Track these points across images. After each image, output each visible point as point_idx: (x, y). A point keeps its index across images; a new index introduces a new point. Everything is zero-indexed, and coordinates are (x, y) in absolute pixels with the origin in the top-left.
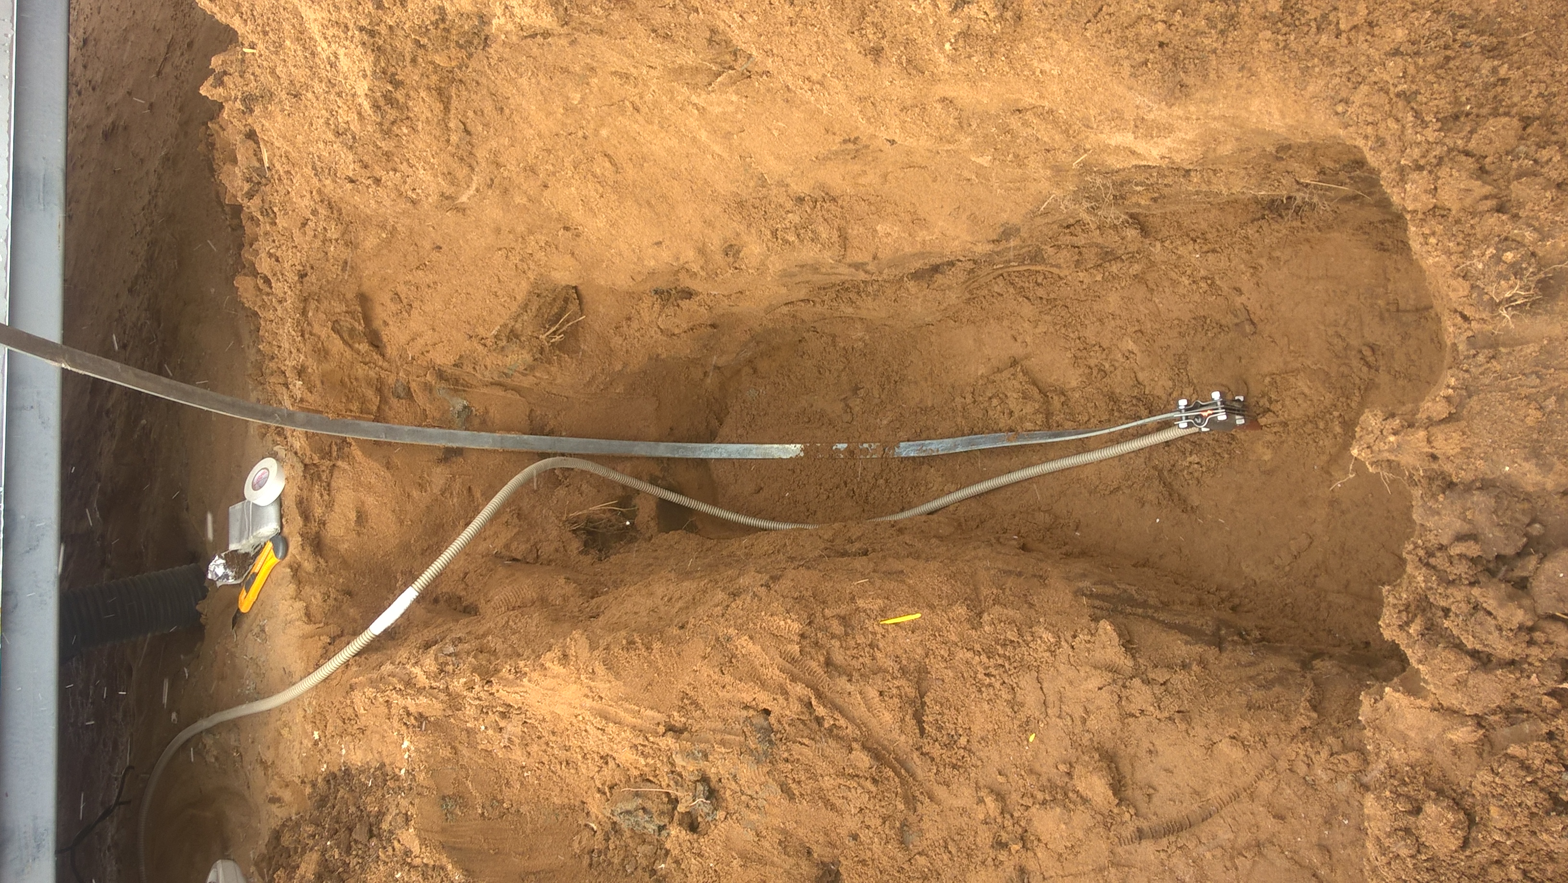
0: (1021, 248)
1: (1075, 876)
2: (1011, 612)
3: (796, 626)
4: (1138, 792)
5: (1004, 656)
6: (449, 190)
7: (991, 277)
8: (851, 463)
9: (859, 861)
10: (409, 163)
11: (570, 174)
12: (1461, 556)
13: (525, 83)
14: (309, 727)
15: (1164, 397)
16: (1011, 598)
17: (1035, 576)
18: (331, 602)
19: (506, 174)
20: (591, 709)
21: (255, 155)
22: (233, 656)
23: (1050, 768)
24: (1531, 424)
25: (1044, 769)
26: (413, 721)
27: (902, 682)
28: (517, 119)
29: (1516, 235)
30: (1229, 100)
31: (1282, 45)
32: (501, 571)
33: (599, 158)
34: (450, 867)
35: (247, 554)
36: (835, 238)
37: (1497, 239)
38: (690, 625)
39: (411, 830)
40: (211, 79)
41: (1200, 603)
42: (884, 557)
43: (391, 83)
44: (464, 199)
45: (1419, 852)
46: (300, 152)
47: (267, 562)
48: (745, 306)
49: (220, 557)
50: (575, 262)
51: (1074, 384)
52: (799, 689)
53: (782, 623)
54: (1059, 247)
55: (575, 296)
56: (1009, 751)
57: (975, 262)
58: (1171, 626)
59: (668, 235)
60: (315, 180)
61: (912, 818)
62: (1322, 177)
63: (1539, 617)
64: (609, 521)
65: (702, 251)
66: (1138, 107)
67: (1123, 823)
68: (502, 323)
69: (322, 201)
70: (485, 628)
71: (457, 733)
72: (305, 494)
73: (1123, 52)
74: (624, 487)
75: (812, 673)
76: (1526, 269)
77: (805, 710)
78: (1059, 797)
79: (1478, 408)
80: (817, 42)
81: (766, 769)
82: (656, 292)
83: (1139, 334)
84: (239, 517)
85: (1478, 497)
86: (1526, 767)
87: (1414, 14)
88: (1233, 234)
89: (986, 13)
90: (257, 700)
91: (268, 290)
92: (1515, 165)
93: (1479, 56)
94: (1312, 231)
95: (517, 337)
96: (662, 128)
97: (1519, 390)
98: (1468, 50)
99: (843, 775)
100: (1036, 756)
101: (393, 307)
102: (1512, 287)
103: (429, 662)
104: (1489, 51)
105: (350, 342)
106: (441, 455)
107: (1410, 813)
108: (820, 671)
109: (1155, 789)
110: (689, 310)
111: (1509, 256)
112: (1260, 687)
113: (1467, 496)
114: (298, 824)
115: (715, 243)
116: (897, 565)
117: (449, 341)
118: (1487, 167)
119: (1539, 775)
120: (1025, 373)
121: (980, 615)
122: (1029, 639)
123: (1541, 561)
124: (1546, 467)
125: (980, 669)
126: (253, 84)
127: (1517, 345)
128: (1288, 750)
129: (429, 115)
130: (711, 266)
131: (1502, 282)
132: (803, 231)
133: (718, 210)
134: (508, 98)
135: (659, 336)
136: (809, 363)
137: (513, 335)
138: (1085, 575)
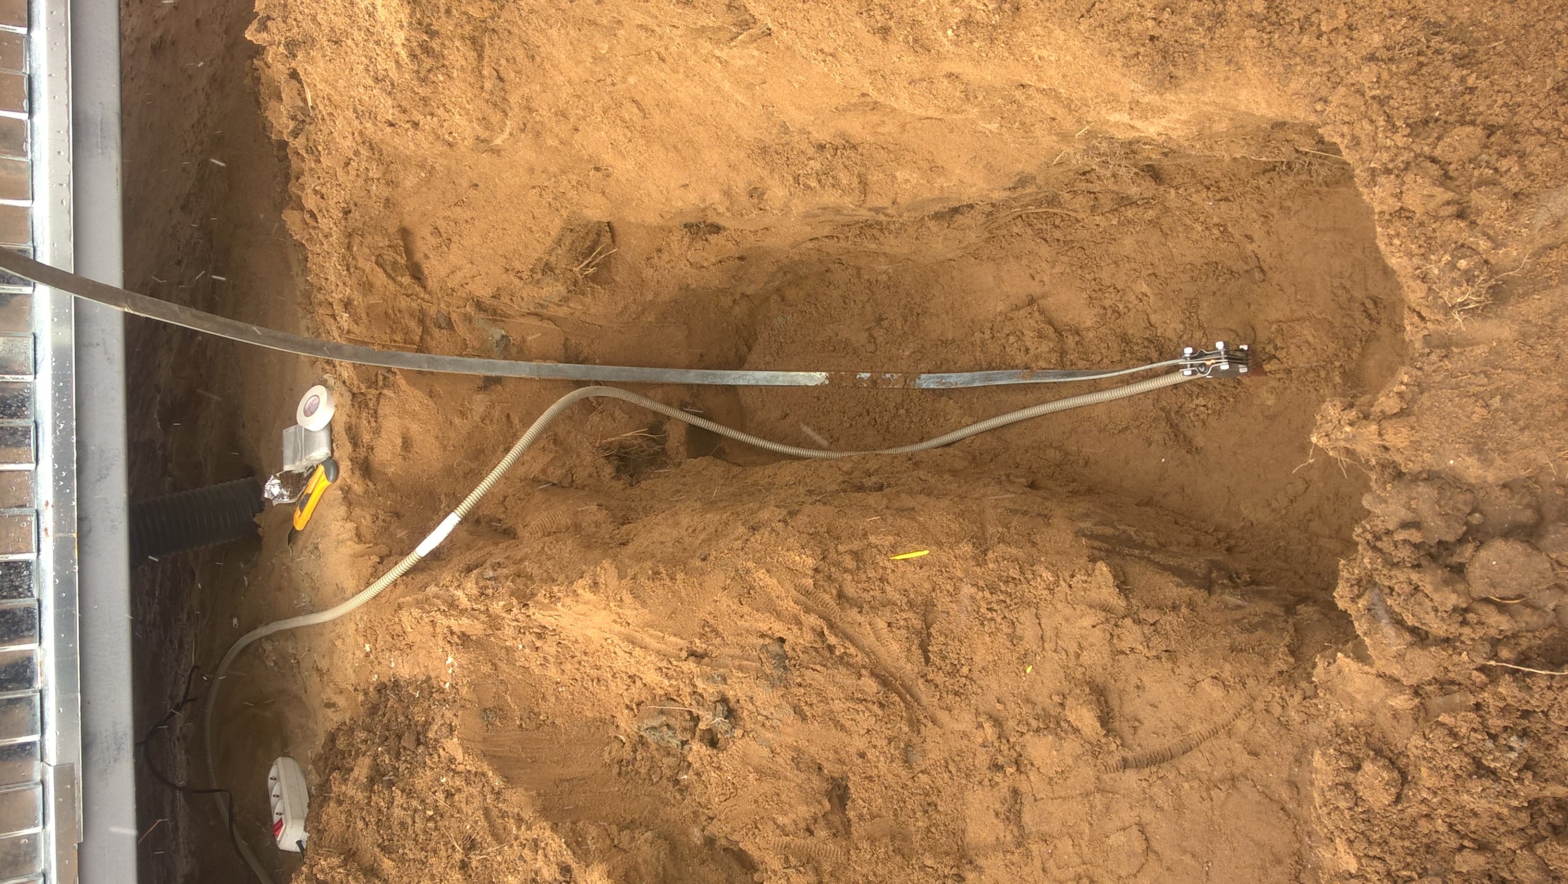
0: (1038, 193)
1: (1064, 799)
2: (1014, 551)
3: (810, 561)
4: (1125, 724)
5: (1006, 593)
6: (485, 135)
7: (1011, 217)
8: (874, 392)
9: (866, 778)
10: (445, 108)
11: (599, 119)
12: (1405, 541)
13: (555, 33)
14: (361, 640)
15: (1175, 339)
16: (1016, 537)
17: (1039, 515)
18: (380, 523)
19: (538, 118)
20: (619, 634)
21: (299, 94)
22: (288, 569)
23: (1044, 698)
24: (1476, 421)
25: (1040, 699)
26: (457, 640)
27: (910, 615)
28: (548, 66)
29: (1472, 243)
30: (1218, 89)
31: (1266, 42)
32: (538, 497)
33: (628, 104)
34: (490, 774)
35: (301, 474)
36: (855, 184)
37: (1453, 245)
38: (712, 558)
39: (455, 740)
40: (255, 25)
41: (1197, 543)
42: (898, 493)
43: (427, 33)
44: (498, 141)
45: (1356, 804)
46: (341, 95)
47: (319, 484)
48: (770, 241)
49: (276, 477)
50: (606, 201)
51: (1089, 323)
52: (812, 620)
53: (797, 558)
54: (1075, 192)
55: (608, 230)
56: (1007, 681)
57: (993, 205)
58: (1164, 568)
59: (694, 178)
60: (356, 123)
61: (916, 740)
62: (1320, 146)
63: (1473, 599)
64: (641, 446)
65: (727, 193)
66: (1132, 91)
67: (1110, 753)
68: (536, 257)
69: (363, 143)
70: (522, 553)
71: (498, 651)
72: (354, 421)
73: (1116, 45)
74: (655, 413)
75: (825, 604)
76: (1478, 276)
77: (817, 639)
78: (1052, 725)
79: (1429, 404)
80: (828, 19)
81: (780, 693)
82: (686, 226)
83: (1153, 278)
84: (292, 438)
85: (1422, 488)
86: (1453, 734)
87: (1390, 21)
88: (1245, 184)
89: (985, 4)
90: (312, 612)
91: (315, 224)
92: (1476, 173)
93: (1449, 64)
94: (1320, 185)
95: (552, 270)
96: (688, 77)
97: (1469, 388)
98: (1440, 57)
99: (852, 699)
100: (1032, 687)
101: (433, 241)
102: (1463, 293)
103: (471, 586)
104: (1460, 59)
105: (393, 275)
106: (481, 383)
107: (1351, 769)
108: (832, 603)
109: (1140, 723)
110: (717, 245)
111: (1463, 264)
112: (1243, 630)
113: (1412, 486)
114: (352, 730)
115: (740, 186)
116: (907, 501)
117: (487, 274)
118: (1451, 174)
119: (1465, 741)
120: (1042, 312)
121: (985, 553)
122: (1030, 576)
123: (1477, 549)
124: (1487, 462)
125: (983, 604)
126: (295, 30)
127: (1468, 345)
128: (1265, 692)
129: (464, 63)
130: (736, 207)
131: (1456, 288)
132: (824, 177)
133: (742, 155)
134: (539, 47)
135: (688, 268)
136: (835, 294)
137: (548, 269)
138: (1087, 515)
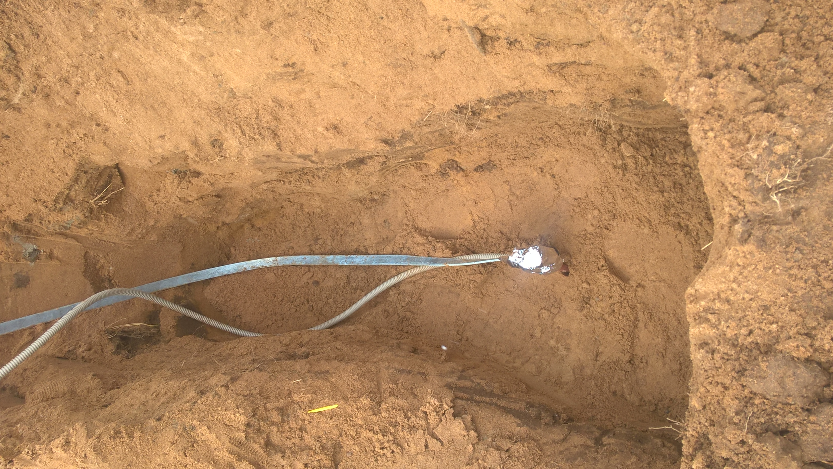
2: (400, 402)
3: (242, 419)
7: (398, 166)
11: (94, 85)
16: (402, 391)
17: (419, 373)
19: (45, 83)
27: (322, 457)
28: (50, 42)
29: (784, 131)
33: (114, 73)
37: (767, 134)
38: (165, 418)
42: (319, 359)
48: (236, 184)
50: (107, 149)
53: (232, 416)
55: (117, 173)
58: (508, 411)
59: (168, 131)
65: (195, 143)
68: (58, 191)
70: (18, 417)
75: (254, 452)
76: (793, 160)
82: (175, 172)
92: (779, 72)
95: (72, 201)
96: (157, 52)
102: (783, 175)
108: (261, 451)
110: (197, 185)
111: (779, 149)
115: (204, 139)
116: (325, 366)
117: (20, 203)
121: (379, 404)
125: (377, 444)
130: (203, 154)
131: (774, 171)
133: (203, 113)
134: (41, 26)
135: (178, 202)
136: (287, 222)
137: (68, 200)
138: (453, 372)
